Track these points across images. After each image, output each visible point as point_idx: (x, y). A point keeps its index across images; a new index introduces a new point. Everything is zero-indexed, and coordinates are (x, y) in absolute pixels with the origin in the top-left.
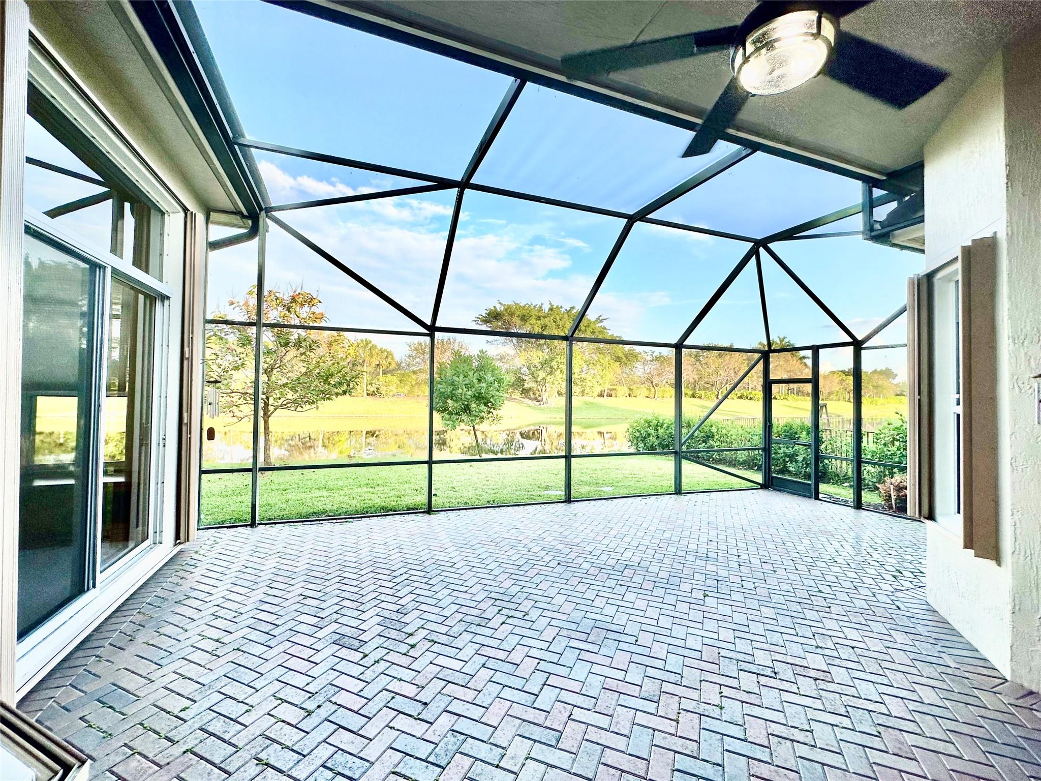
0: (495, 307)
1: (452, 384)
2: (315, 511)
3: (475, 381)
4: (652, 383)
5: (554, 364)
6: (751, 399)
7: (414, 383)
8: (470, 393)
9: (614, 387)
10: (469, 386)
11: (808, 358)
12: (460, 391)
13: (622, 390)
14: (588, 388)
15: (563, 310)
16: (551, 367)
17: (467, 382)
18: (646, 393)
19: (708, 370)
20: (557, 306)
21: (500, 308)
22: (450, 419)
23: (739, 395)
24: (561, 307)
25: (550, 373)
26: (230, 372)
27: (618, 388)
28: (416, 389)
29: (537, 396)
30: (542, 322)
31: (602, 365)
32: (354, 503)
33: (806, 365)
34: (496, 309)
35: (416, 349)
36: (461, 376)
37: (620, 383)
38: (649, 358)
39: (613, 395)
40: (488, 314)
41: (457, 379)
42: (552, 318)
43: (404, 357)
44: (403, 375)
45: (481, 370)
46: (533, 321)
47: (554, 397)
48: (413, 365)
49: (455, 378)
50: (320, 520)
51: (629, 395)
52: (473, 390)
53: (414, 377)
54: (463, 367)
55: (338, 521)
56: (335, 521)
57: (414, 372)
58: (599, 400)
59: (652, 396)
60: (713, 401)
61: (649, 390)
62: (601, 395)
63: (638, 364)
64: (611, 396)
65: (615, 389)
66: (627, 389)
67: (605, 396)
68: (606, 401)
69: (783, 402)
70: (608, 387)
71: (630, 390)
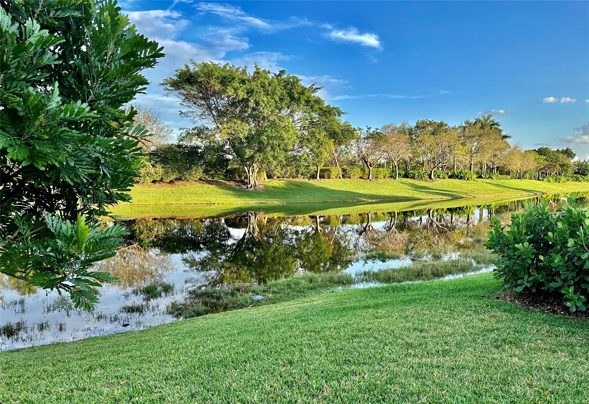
0: (187, 66)
4: (366, 162)
5: (264, 138)
6: (461, 178)
9: (328, 167)
13: (336, 171)
14: (303, 168)
15: (270, 76)
16: (260, 142)
18: (360, 174)
20: (264, 71)
21: (192, 69)
23: (450, 174)
24: (269, 72)
25: (260, 150)
27: (332, 168)
29: (243, 178)
30: (247, 86)
31: (317, 142)
34: (188, 70)
37: (333, 163)
38: (363, 136)
39: (326, 176)
40: (179, 77)
42: (259, 81)
46: (236, 84)
47: (262, 178)
51: (343, 175)
58: (312, 182)
59: (366, 177)
60: (426, 181)
61: (363, 170)
62: (313, 177)
63: (353, 142)
64: (324, 178)
65: (329, 170)
66: (340, 170)
67: (318, 178)
68: (318, 183)
69: (489, 181)
70: (321, 167)
71: (344, 170)
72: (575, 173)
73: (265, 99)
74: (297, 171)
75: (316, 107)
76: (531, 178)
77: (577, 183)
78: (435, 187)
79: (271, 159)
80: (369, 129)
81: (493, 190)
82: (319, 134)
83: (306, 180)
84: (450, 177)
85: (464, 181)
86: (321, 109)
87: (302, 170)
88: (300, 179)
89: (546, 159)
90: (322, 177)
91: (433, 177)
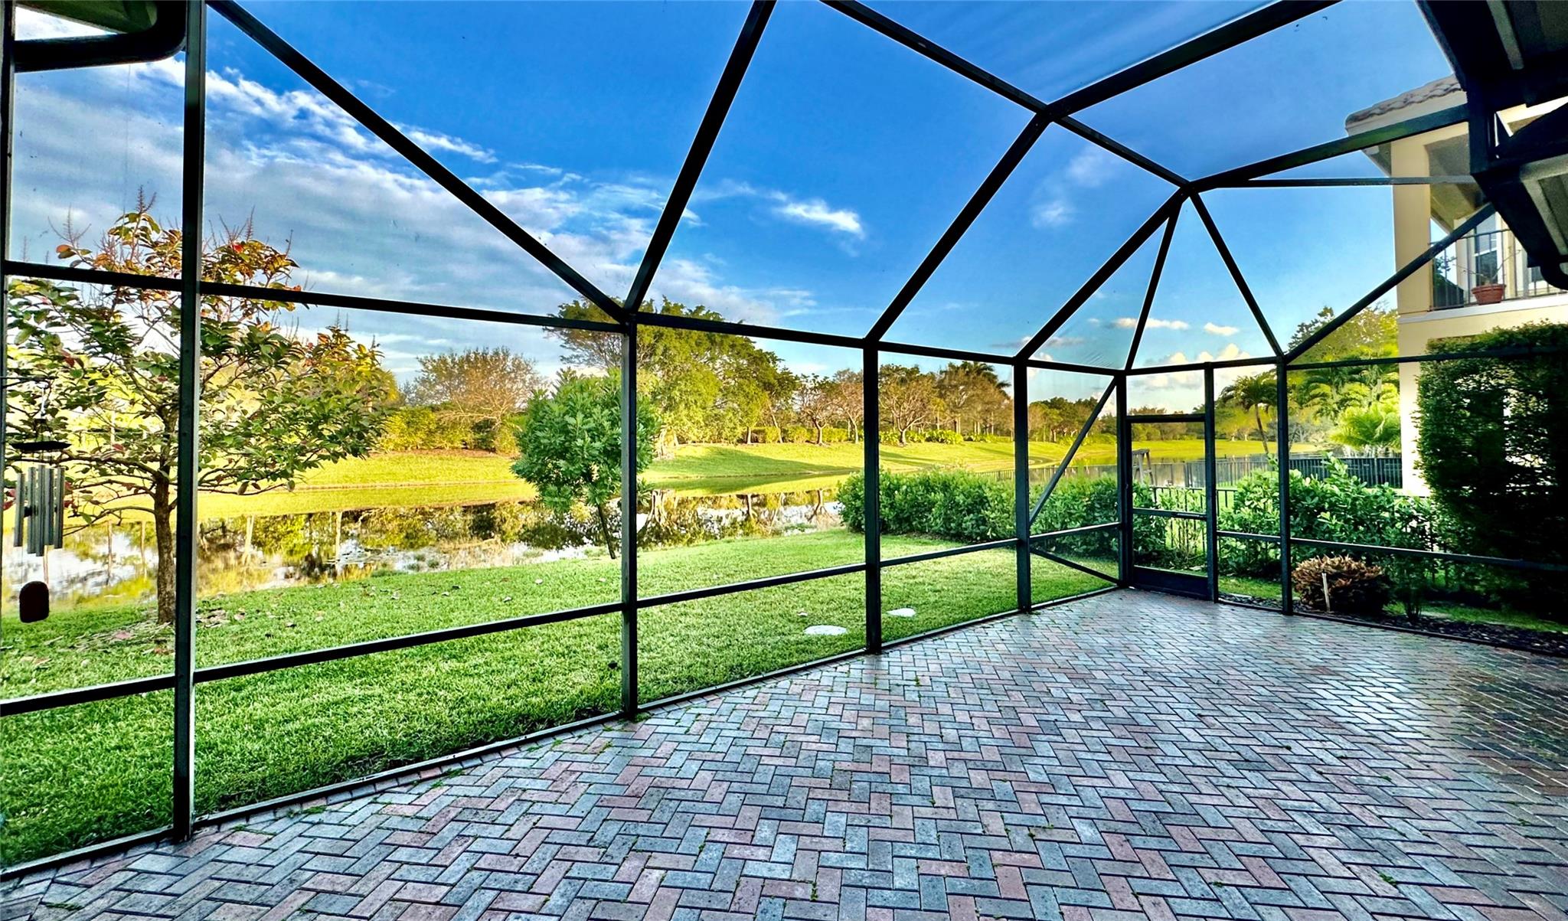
1: (564, 430)
2: (352, 752)
3: (607, 424)
4: (814, 421)
5: (676, 393)
6: (942, 441)
7: (433, 427)
8: (597, 444)
9: (762, 428)
10: (596, 433)
11: (1008, 385)
12: (580, 442)
13: (774, 432)
14: (727, 430)
17: (592, 425)
18: (807, 436)
19: (888, 402)
20: (676, 305)
22: (559, 494)
23: (927, 436)
24: (682, 307)
26: (61, 413)
27: (768, 429)
28: (437, 437)
30: (655, 328)
31: (747, 396)
32: (442, 711)
33: (1005, 394)
34: (579, 307)
35: (435, 369)
36: (580, 416)
37: (769, 422)
38: (809, 385)
39: (760, 440)
41: (571, 421)
43: (412, 383)
44: (413, 414)
45: (614, 405)
47: (672, 444)
48: (431, 397)
49: (568, 418)
50: (374, 782)
51: (783, 439)
52: (604, 440)
53: (433, 416)
54: (582, 399)
55: (425, 775)
56: (415, 778)
57: (434, 409)
58: (741, 448)
59: (814, 440)
60: (895, 445)
61: (811, 431)
62: (742, 441)
63: (795, 394)
64: (757, 441)
65: (763, 431)
66: (779, 431)
67: (749, 442)
68: (750, 449)
69: (981, 444)
70: (753, 427)
71: (784, 431)
72: (1103, 432)
73: (678, 345)
74: (720, 434)
75: (744, 352)
76: (1042, 440)
77: (1107, 445)
78: (905, 454)
79: (685, 419)
80: (816, 377)
81: (981, 457)
82: (748, 386)
83: (731, 447)
84: (929, 440)
85: (945, 445)
86: (750, 355)
87: (726, 433)
88: (724, 446)
89: (1060, 414)
90: (755, 440)
91: (904, 440)
